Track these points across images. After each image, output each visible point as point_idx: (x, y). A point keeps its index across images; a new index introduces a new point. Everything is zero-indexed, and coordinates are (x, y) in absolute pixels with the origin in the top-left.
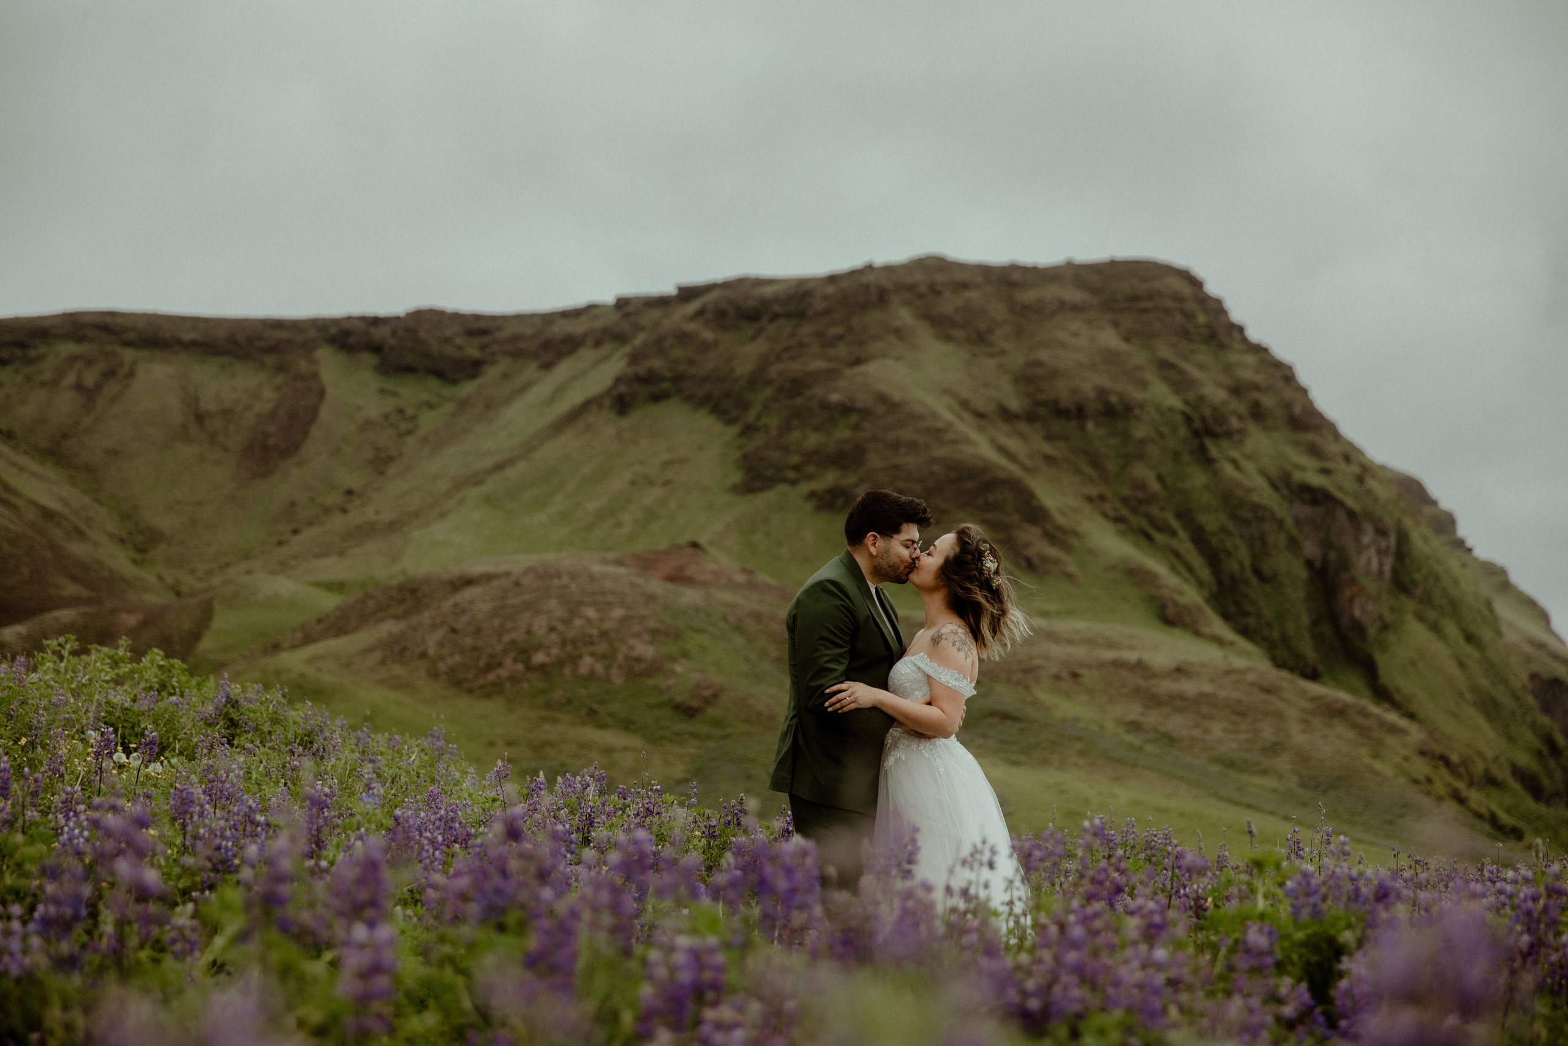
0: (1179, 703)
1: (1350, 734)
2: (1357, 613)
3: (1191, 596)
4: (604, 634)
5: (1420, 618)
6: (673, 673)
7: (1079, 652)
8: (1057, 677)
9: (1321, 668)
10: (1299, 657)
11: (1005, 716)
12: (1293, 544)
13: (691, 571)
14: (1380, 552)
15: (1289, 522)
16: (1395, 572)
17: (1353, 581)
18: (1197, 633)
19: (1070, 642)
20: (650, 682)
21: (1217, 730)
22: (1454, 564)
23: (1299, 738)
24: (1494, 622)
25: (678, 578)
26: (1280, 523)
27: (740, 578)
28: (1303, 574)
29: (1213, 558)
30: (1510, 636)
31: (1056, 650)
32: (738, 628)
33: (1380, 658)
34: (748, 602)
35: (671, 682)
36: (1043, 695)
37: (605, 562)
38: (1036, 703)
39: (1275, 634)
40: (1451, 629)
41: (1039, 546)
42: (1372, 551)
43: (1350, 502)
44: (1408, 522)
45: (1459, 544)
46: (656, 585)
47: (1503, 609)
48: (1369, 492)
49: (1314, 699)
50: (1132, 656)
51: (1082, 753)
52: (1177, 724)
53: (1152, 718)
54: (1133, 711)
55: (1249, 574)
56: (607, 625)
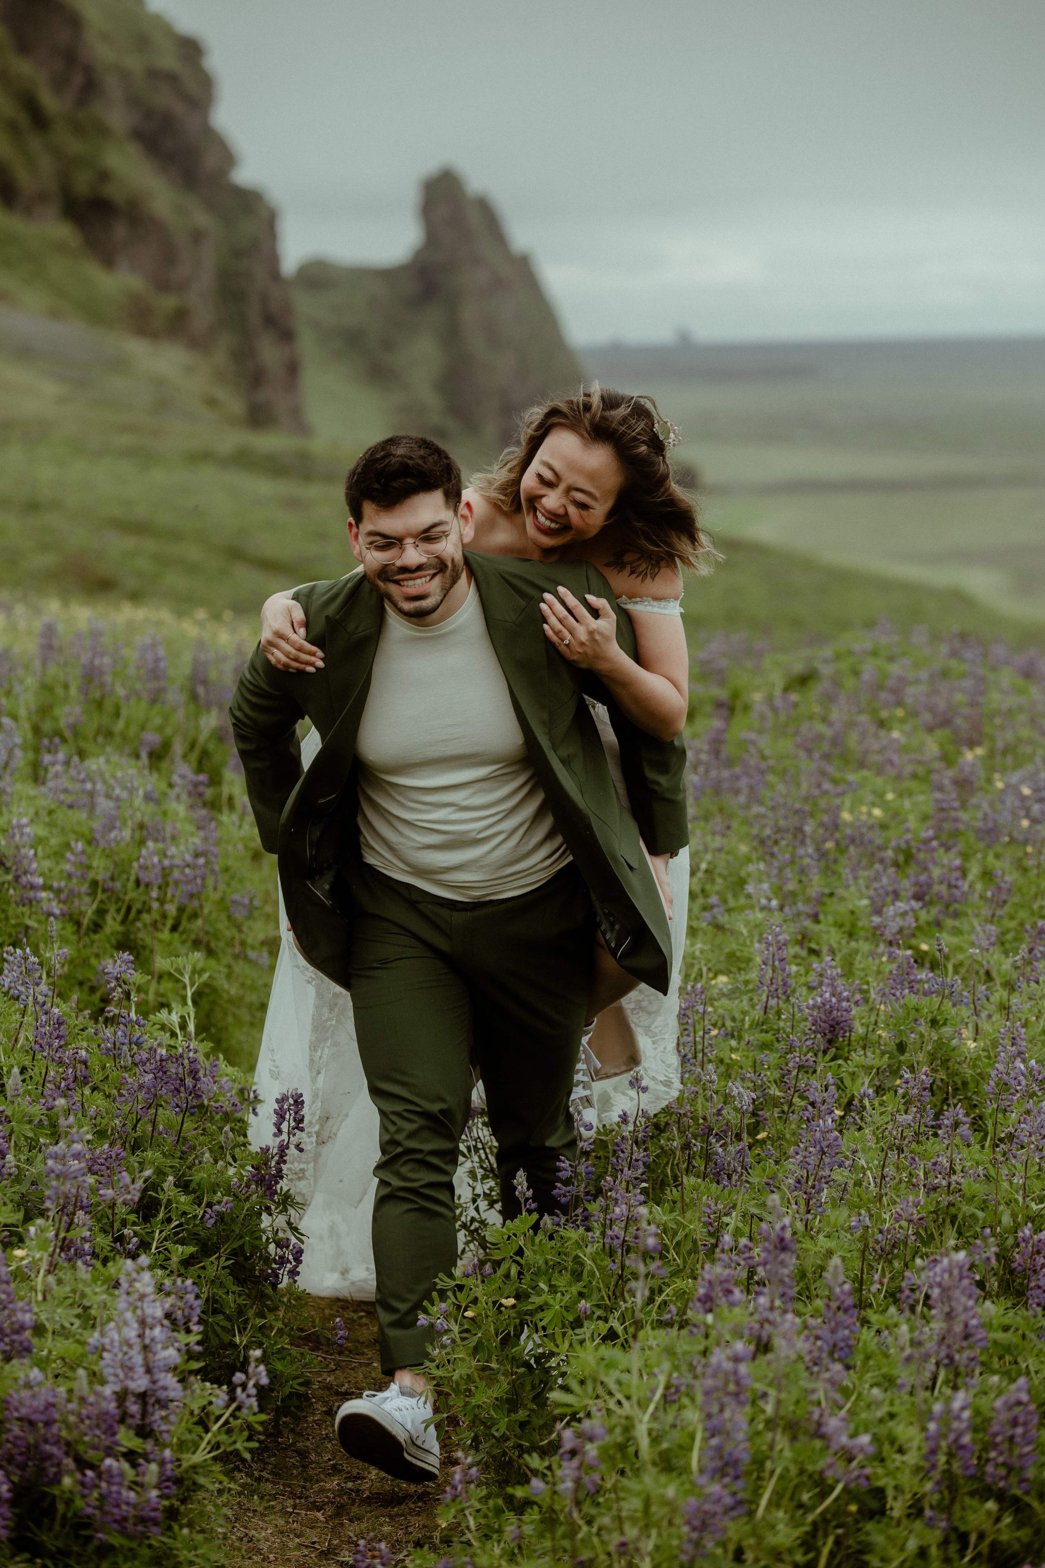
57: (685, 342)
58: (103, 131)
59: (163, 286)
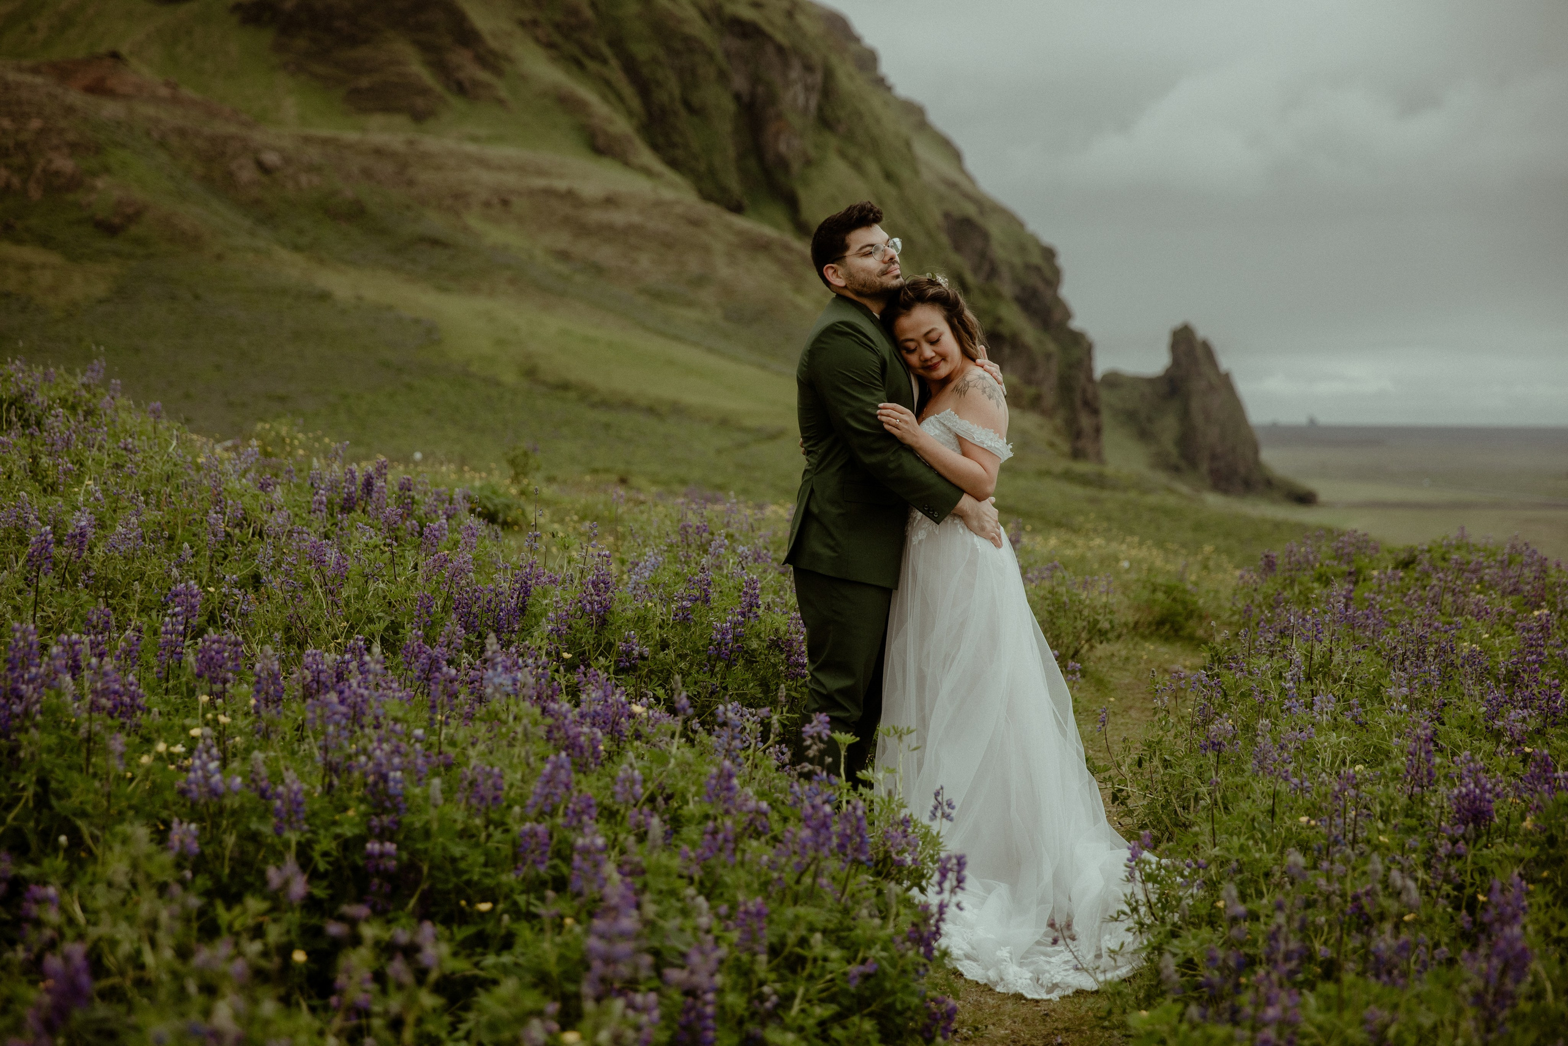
0: (607, 233)
1: (774, 268)
2: (782, 147)
3: (621, 125)
4: (20, 146)
5: (843, 155)
6: (93, 189)
7: (510, 180)
8: (487, 204)
9: (746, 202)
10: (724, 190)
11: (435, 242)
12: (723, 77)
13: (112, 82)
14: (808, 89)
15: (720, 56)
16: (820, 109)
17: (779, 116)
18: (627, 164)
19: (500, 168)
20: (70, 197)
21: (645, 260)
22: (876, 101)
23: (724, 271)
24: (912, 161)
25: (97, 89)
26: (711, 56)
27: (164, 92)
28: (730, 106)
29: (644, 88)
30: (927, 176)
31: (488, 177)
32: (162, 144)
33: (803, 194)
34: (171, 118)
35: (93, 197)
36: (473, 221)
37: (20, 69)
38: (466, 229)
39: (702, 167)
40: (872, 167)
41: (472, 71)
42: (799, 88)
43: (780, 37)
44: (834, 60)
45: (881, 82)
46: (74, 97)
47: (922, 150)
48: (798, 28)
49: (740, 233)
50: (561, 185)
51: (512, 281)
52: (606, 254)
53: (581, 247)
54: (562, 240)
55: (679, 106)
56: (24, 136)
57: (1312, 422)
58: (999, 296)
59: (1029, 382)
